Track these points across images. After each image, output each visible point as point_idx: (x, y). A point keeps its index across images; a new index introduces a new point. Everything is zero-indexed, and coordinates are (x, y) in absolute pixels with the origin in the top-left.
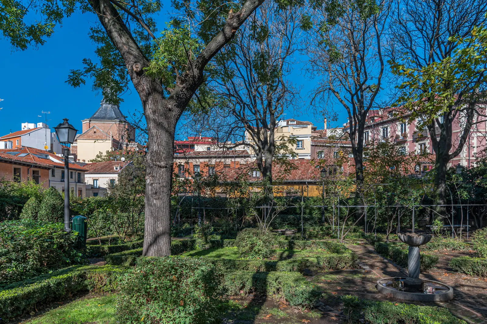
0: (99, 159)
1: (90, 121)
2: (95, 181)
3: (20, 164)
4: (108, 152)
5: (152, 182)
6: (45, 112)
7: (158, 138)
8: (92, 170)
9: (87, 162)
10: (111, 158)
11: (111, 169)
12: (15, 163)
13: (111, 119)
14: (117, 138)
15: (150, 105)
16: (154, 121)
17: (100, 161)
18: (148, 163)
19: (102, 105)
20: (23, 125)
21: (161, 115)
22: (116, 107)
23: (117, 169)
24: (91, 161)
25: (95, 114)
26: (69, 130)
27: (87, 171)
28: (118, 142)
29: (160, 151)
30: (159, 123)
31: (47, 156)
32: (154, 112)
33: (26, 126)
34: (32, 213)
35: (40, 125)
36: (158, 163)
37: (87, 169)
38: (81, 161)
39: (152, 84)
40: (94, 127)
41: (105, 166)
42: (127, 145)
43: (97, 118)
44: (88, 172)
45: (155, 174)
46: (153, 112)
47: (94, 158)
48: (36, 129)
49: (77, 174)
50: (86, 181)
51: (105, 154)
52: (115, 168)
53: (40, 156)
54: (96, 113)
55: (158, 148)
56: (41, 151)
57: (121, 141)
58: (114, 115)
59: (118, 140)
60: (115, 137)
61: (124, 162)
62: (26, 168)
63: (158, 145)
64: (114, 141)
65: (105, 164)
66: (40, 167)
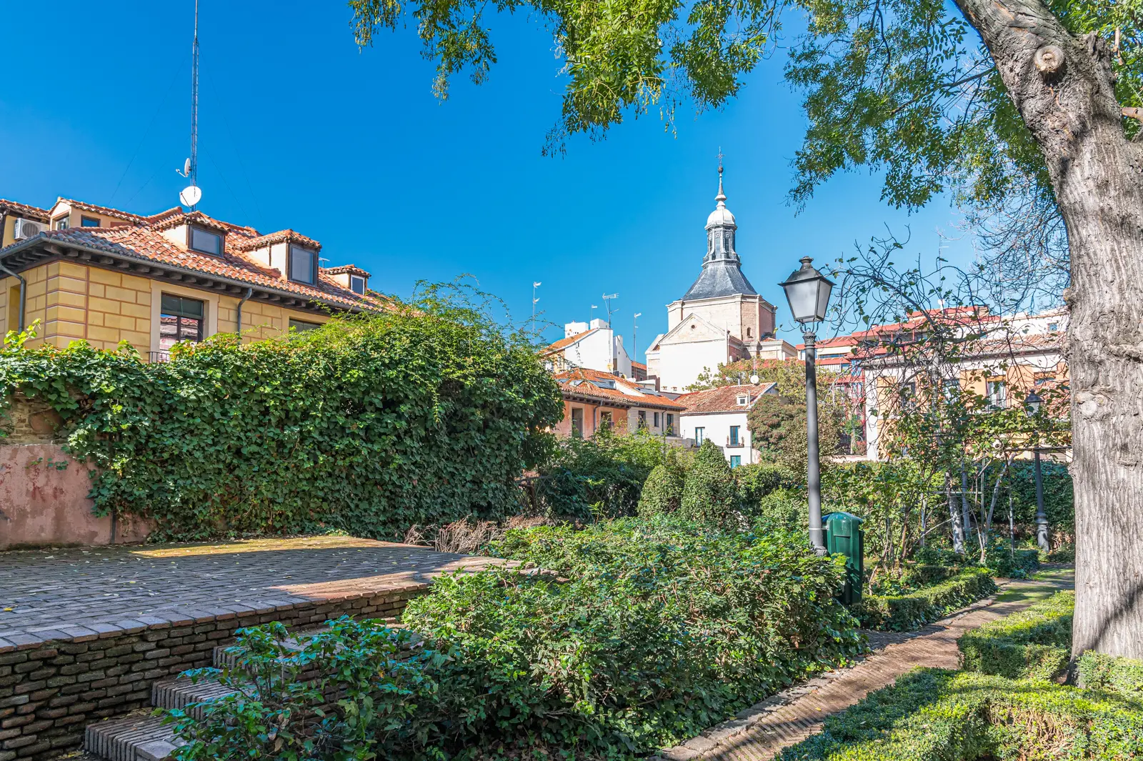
0: (704, 383)
1: (683, 304)
2: (699, 431)
3: (581, 400)
4: (721, 366)
5: (1106, 410)
6: (608, 297)
7: (1118, 268)
8: (693, 408)
9: (679, 391)
10: (727, 378)
11: (731, 403)
12: (575, 399)
13: (724, 294)
14: (737, 333)
15: (1087, 168)
16: (1104, 215)
17: (706, 388)
18: (1083, 352)
19: (705, 267)
20: (567, 327)
21: (1128, 193)
22: (735, 267)
23: (743, 402)
24: (689, 388)
25: (691, 289)
26: (819, 286)
27: (684, 409)
28: (740, 343)
29: (1129, 308)
30: (1123, 218)
31: (612, 383)
32: (1103, 186)
33: (573, 328)
34: (661, 500)
35: (595, 323)
36: (1128, 348)
37: (684, 405)
38: (670, 390)
39: (1092, 100)
40: (690, 316)
41: (718, 398)
42: (759, 347)
43: (696, 297)
44: (686, 412)
45: (1114, 383)
46: (1098, 187)
47: (693, 380)
48: (589, 332)
49: (665, 416)
50: (682, 433)
51: (715, 370)
52: (738, 401)
53: (601, 385)
54: (693, 286)
55: (1123, 298)
56: (602, 373)
57: (746, 338)
58: (730, 285)
59: (740, 338)
60: (732, 334)
61: (757, 385)
62: (590, 407)
63: (1121, 290)
64: (732, 340)
65: (717, 393)
66: (613, 405)
